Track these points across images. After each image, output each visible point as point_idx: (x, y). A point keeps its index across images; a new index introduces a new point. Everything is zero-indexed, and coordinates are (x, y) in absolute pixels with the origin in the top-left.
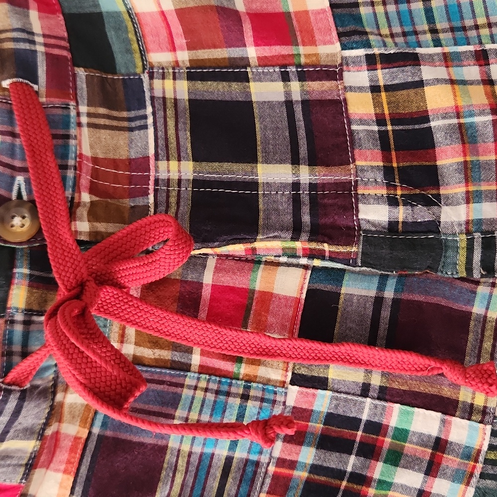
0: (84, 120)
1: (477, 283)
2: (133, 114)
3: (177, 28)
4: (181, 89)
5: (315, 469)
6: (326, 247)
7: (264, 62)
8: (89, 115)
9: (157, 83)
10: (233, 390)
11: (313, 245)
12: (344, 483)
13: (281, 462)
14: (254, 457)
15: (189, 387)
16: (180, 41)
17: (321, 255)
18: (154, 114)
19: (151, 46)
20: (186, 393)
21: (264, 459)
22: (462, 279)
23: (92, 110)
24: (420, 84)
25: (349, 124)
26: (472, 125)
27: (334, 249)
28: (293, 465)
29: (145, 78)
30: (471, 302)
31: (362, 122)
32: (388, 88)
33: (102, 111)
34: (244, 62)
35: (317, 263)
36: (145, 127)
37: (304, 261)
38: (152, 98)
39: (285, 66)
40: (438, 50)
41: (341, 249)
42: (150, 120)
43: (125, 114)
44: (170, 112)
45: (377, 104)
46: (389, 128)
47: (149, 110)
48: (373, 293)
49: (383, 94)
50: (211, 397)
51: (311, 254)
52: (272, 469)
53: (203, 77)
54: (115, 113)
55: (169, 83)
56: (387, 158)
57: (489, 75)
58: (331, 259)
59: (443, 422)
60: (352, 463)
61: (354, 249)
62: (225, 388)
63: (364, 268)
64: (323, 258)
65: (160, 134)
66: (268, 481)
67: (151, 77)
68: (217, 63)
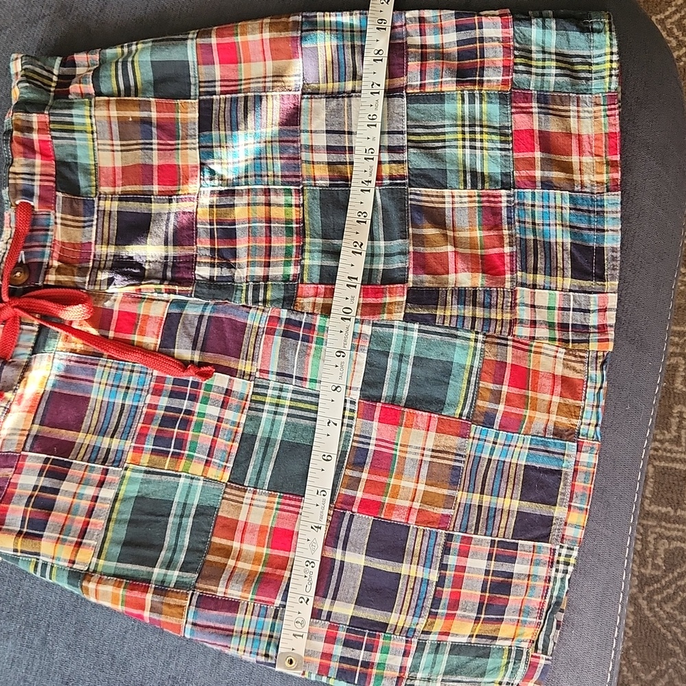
0: (59, 221)
1: (250, 308)
2: (86, 218)
3: (119, 176)
4: (114, 206)
5: (167, 409)
6: (177, 288)
7: (161, 193)
8: (62, 219)
9: (102, 203)
10: (125, 367)
11: (171, 287)
12: (182, 415)
13: (150, 406)
14: (135, 404)
15: (101, 366)
16: (119, 182)
17: (174, 292)
18: (97, 219)
19: (102, 183)
20: (99, 369)
21: (141, 404)
22: (243, 306)
23: (64, 216)
24: (233, 206)
25: (196, 224)
26: (255, 227)
27: (181, 288)
28: (155, 407)
29: (96, 199)
30: (246, 317)
31: (203, 223)
32: (217, 206)
33: (69, 217)
34: (151, 193)
35: (172, 297)
36: (91, 226)
37: (165, 296)
38: (98, 211)
39: (171, 196)
40: (246, 187)
41: (184, 288)
42: (95, 223)
43: (82, 219)
44: (106, 218)
45: (211, 214)
46: (215, 226)
47: (96, 216)
48: (199, 313)
49: (215, 209)
50: (113, 371)
51: (169, 292)
52: (145, 410)
53: (127, 200)
54: (77, 218)
55: (108, 203)
56: (212, 243)
57: (270, 201)
58: (179, 294)
59: (230, 380)
60: (186, 404)
61: (191, 288)
62: (121, 367)
63: (195, 299)
64: (175, 294)
65: (99, 230)
66: (143, 416)
67: (99, 199)
68: (135, 193)
